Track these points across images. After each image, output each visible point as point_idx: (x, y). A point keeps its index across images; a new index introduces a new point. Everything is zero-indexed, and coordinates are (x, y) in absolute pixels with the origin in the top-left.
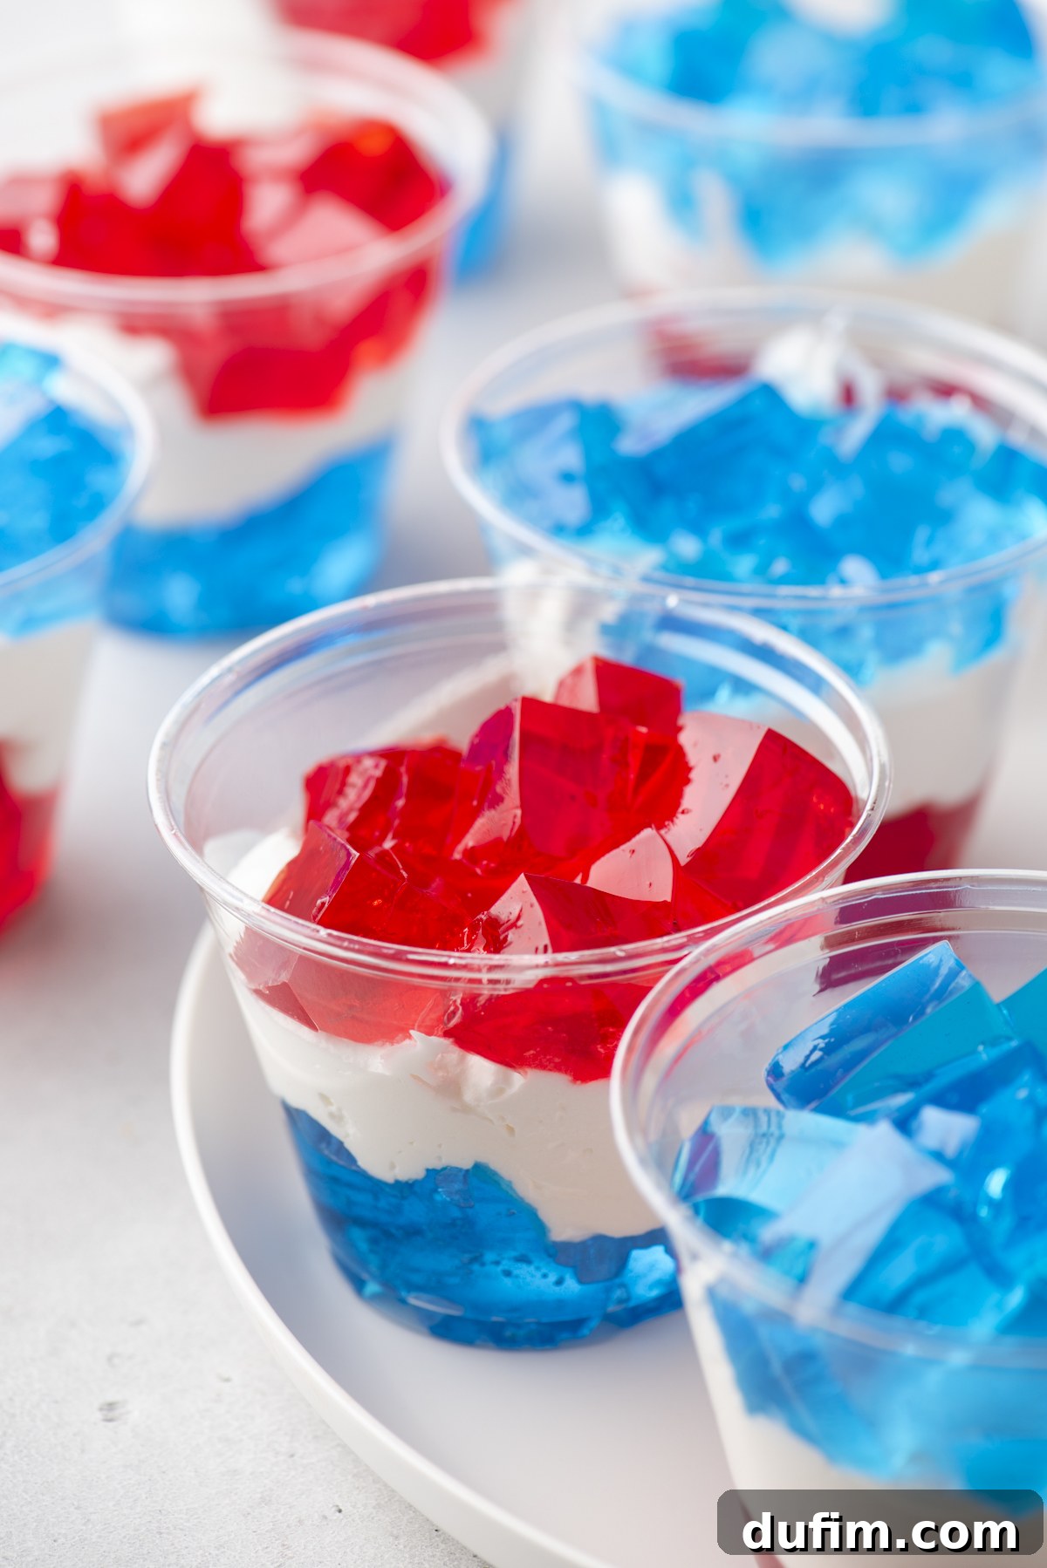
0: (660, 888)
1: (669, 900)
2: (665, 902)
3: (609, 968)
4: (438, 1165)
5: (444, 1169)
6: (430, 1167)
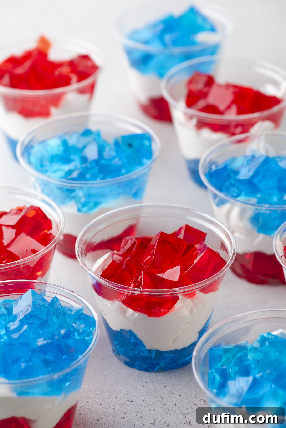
0: (176, 279)
1: (177, 281)
2: (176, 281)
3: (152, 294)
4: (123, 329)
5: (124, 330)
6: (121, 329)
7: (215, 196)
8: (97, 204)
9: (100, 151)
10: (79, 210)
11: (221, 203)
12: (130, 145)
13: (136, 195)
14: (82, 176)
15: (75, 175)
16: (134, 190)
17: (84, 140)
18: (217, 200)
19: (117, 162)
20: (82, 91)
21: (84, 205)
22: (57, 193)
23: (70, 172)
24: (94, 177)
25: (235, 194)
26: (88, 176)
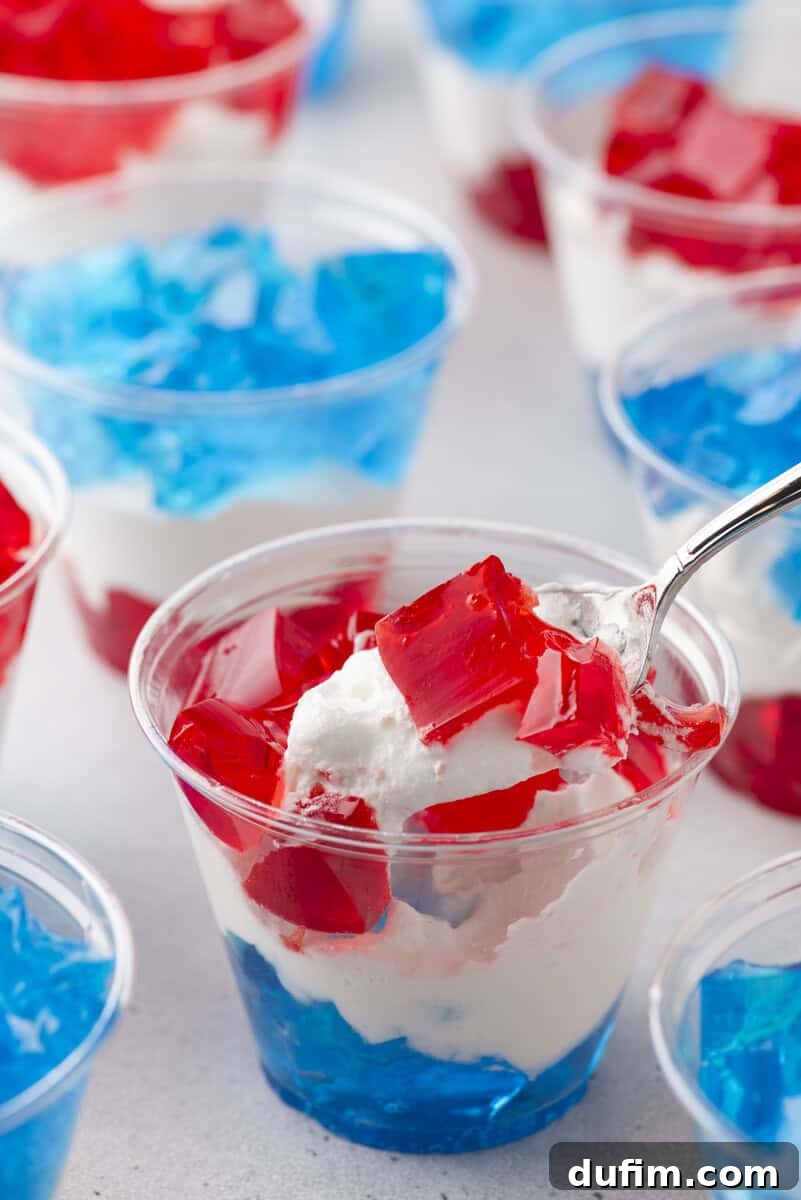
7: (653, 478)
8: (224, 483)
9: (266, 302)
10: (160, 501)
11: (673, 504)
12: (372, 292)
13: (374, 460)
14: (179, 380)
15: (157, 374)
16: (366, 441)
17: (213, 261)
18: (657, 495)
19: (315, 339)
20: (241, 102)
21: (179, 483)
22: (90, 434)
23: (143, 365)
24: (223, 384)
25: (725, 476)
26: (202, 380)
